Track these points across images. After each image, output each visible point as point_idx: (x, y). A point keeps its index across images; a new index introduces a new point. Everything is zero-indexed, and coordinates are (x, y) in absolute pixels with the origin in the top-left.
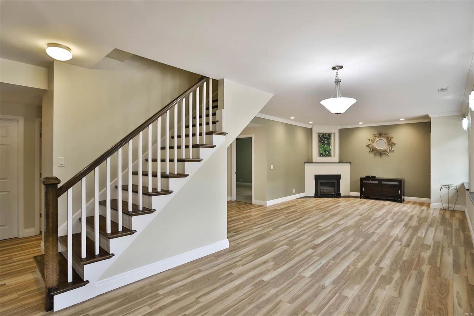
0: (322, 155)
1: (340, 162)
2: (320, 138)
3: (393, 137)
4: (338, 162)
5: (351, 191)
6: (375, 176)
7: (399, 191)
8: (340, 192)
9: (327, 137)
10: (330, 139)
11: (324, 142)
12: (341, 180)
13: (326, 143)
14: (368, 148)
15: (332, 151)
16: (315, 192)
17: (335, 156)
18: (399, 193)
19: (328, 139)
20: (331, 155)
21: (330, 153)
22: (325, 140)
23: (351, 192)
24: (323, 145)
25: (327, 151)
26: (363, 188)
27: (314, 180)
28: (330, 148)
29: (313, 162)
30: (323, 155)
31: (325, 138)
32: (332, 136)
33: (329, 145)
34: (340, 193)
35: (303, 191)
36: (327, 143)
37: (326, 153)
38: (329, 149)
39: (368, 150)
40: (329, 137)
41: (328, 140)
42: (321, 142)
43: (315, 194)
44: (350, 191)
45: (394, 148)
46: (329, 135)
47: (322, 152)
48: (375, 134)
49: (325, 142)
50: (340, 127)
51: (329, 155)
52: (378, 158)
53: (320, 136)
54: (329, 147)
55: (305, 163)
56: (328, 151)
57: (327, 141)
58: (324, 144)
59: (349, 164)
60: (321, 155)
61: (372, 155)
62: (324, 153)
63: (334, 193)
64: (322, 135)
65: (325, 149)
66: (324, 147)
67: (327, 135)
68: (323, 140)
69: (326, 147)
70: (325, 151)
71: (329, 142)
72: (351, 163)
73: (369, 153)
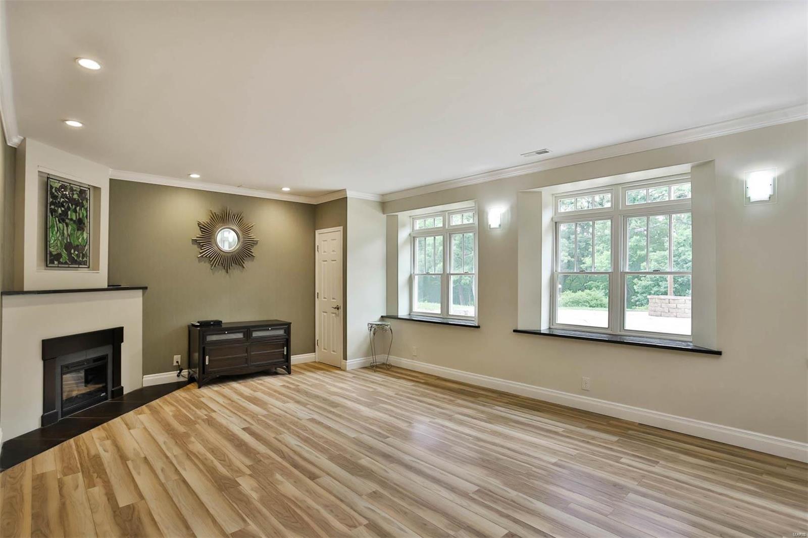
0: (60, 263)
1: (113, 287)
2: (53, 196)
4: (106, 286)
5: (146, 371)
6: (221, 321)
8: (120, 384)
9: (75, 196)
10: (83, 206)
11: (65, 213)
12: (122, 344)
13: (71, 219)
14: (196, 246)
15: (90, 249)
16: (45, 410)
17: (97, 268)
19: (78, 204)
20: (85, 263)
21: (84, 256)
22: (69, 208)
23: (144, 376)
24: (61, 225)
26: (207, 358)
27: (40, 364)
28: (83, 238)
29: (26, 289)
30: (61, 260)
31: (67, 199)
32: (91, 195)
33: (80, 224)
34: (122, 389)
36: (74, 219)
37: (70, 254)
38: (80, 240)
39: (198, 251)
40: (82, 200)
41: (78, 208)
42: (55, 211)
43: (44, 419)
44: (144, 374)
46: (82, 193)
47: (59, 251)
48: (214, 211)
49: (69, 212)
50: (112, 174)
51: (80, 263)
52: (220, 275)
53: (50, 187)
54: (80, 232)
55: (1, 293)
56: (76, 248)
57: (75, 211)
58: (64, 221)
59: (140, 292)
60: (56, 262)
61: (205, 266)
62: (64, 254)
63: (104, 394)
64: (58, 185)
65: (69, 241)
66: (65, 232)
67: (75, 190)
68: (63, 206)
69: (71, 234)
70: (68, 247)
71: (81, 216)
72: (144, 288)
73: (199, 261)
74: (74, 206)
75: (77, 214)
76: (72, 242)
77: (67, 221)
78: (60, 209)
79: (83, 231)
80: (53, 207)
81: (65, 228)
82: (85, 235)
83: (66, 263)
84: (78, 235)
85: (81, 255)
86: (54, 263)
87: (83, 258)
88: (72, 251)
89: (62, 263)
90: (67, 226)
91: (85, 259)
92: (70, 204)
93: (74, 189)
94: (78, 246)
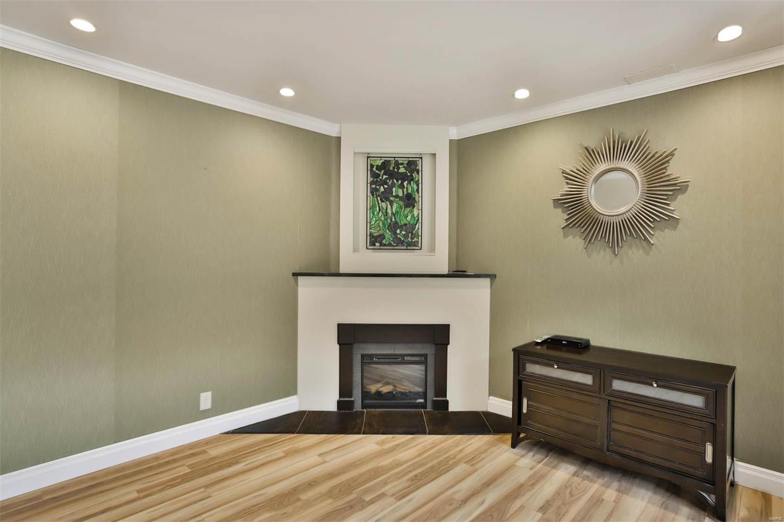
0: (381, 244)
1: (457, 274)
2: (375, 175)
3: (672, 154)
4: (446, 272)
5: (492, 391)
6: (588, 341)
7: (709, 449)
8: (446, 396)
9: (402, 170)
10: (412, 179)
11: (389, 191)
12: (449, 347)
13: (397, 196)
14: (559, 210)
15: (423, 228)
16: (341, 394)
17: (432, 249)
18: (709, 459)
19: (403, 177)
20: (415, 244)
21: (413, 236)
22: (393, 185)
23: (491, 397)
24: (384, 205)
25: (401, 227)
26: (525, 400)
28: (413, 216)
29: (341, 271)
30: (384, 242)
31: (392, 175)
32: (426, 167)
33: (410, 201)
34: (447, 402)
35: (290, 389)
36: (401, 194)
37: (395, 235)
38: (409, 218)
39: (560, 217)
40: (412, 172)
41: (405, 183)
42: (378, 190)
43: (339, 403)
44: (490, 394)
45: (679, 207)
46: (413, 165)
47: (381, 232)
48: (592, 144)
49: (394, 189)
50: (455, 133)
51: (409, 244)
52: (601, 257)
53: (372, 166)
54: (408, 210)
55: (296, 275)
56: (404, 227)
57: (402, 186)
58: (387, 199)
59: (487, 281)
60: (377, 244)
61: (575, 241)
62: (388, 234)
63: (422, 401)
64: (380, 162)
65: (393, 220)
66: (389, 211)
67: (402, 164)
68: (386, 183)
69: (397, 212)
70: (393, 227)
71: (410, 191)
72: (492, 277)
73: (565, 235)
74: (400, 181)
75: (405, 190)
76: (398, 221)
77: (391, 198)
78: (382, 187)
79: (414, 207)
80: (374, 186)
81: (389, 207)
82: (416, 213)
83: (390, 245)
84: (406, 213)
85: (410, 235)
86: (375, 245)
87: (412, 239)
88: (398, 231)
89: (385, 245)
90: (391, 203)
91: (415, 239)
92: (395, 181)
93: (400, 162)
94: (405, 225)
